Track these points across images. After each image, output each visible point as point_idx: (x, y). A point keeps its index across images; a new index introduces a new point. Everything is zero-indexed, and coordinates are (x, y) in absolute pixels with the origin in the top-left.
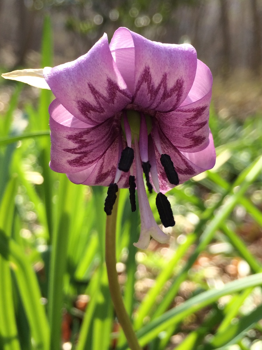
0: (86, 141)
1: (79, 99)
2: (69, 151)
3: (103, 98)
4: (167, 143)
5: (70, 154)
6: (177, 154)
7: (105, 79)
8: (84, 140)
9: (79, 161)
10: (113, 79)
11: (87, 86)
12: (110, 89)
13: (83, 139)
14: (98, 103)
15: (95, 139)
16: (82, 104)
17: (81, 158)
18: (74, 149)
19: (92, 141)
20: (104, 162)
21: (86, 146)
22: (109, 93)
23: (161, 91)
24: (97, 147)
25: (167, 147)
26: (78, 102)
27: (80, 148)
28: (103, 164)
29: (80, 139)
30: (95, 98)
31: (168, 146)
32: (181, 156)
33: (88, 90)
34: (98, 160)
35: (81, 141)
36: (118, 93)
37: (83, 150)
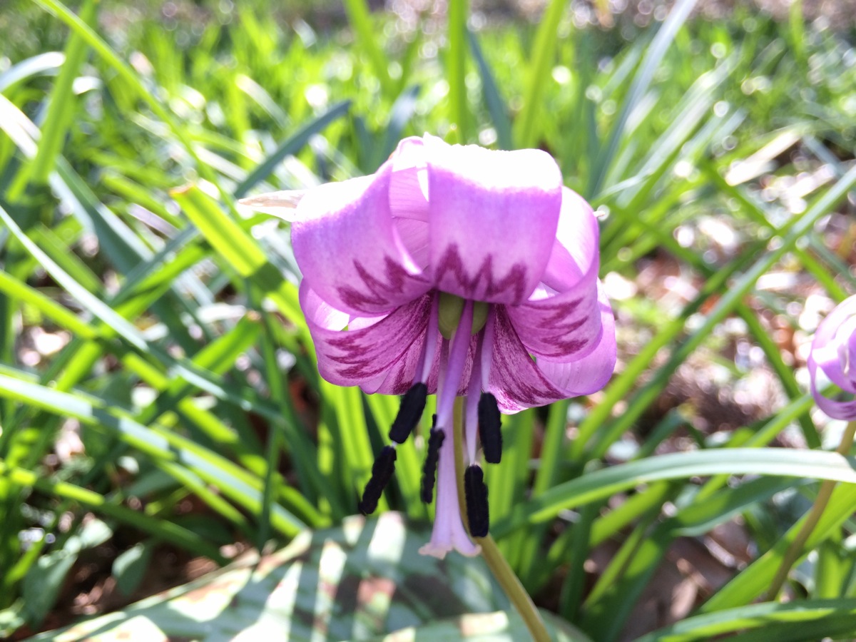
0: (361, 347)
1: (340, 285)
2: (336, 359)
3: (381, 285)
4: (515, 343)
5: (336, 363)
6: (531, 367)
7: (381, 256)
8: (357, 346)
9: (356, 372)
10: (394, 257)
11: (352, 264)
12: (391, 274)
13: (353, 344)
14: (374, 292)
15: (380, 341)
16: (347, 293)
17: (357, 368)
18: (343, 358)
19: (373, 345)
20: (405, 365)
21: (362, 354)
22: (392, 280)
23: (483, 284)
24: (385, 351)
25: (515, 349)
26: (340, 290)
27: (352, 356)
28: (403, 369)
29: (349, 345)
30: (368, 285)
31: (517, 349)
32: (537, 371)
33: (354, 272)
34: (392, 365)
35: (351, 348)
36: (407, 280)
37: (357, 359)
